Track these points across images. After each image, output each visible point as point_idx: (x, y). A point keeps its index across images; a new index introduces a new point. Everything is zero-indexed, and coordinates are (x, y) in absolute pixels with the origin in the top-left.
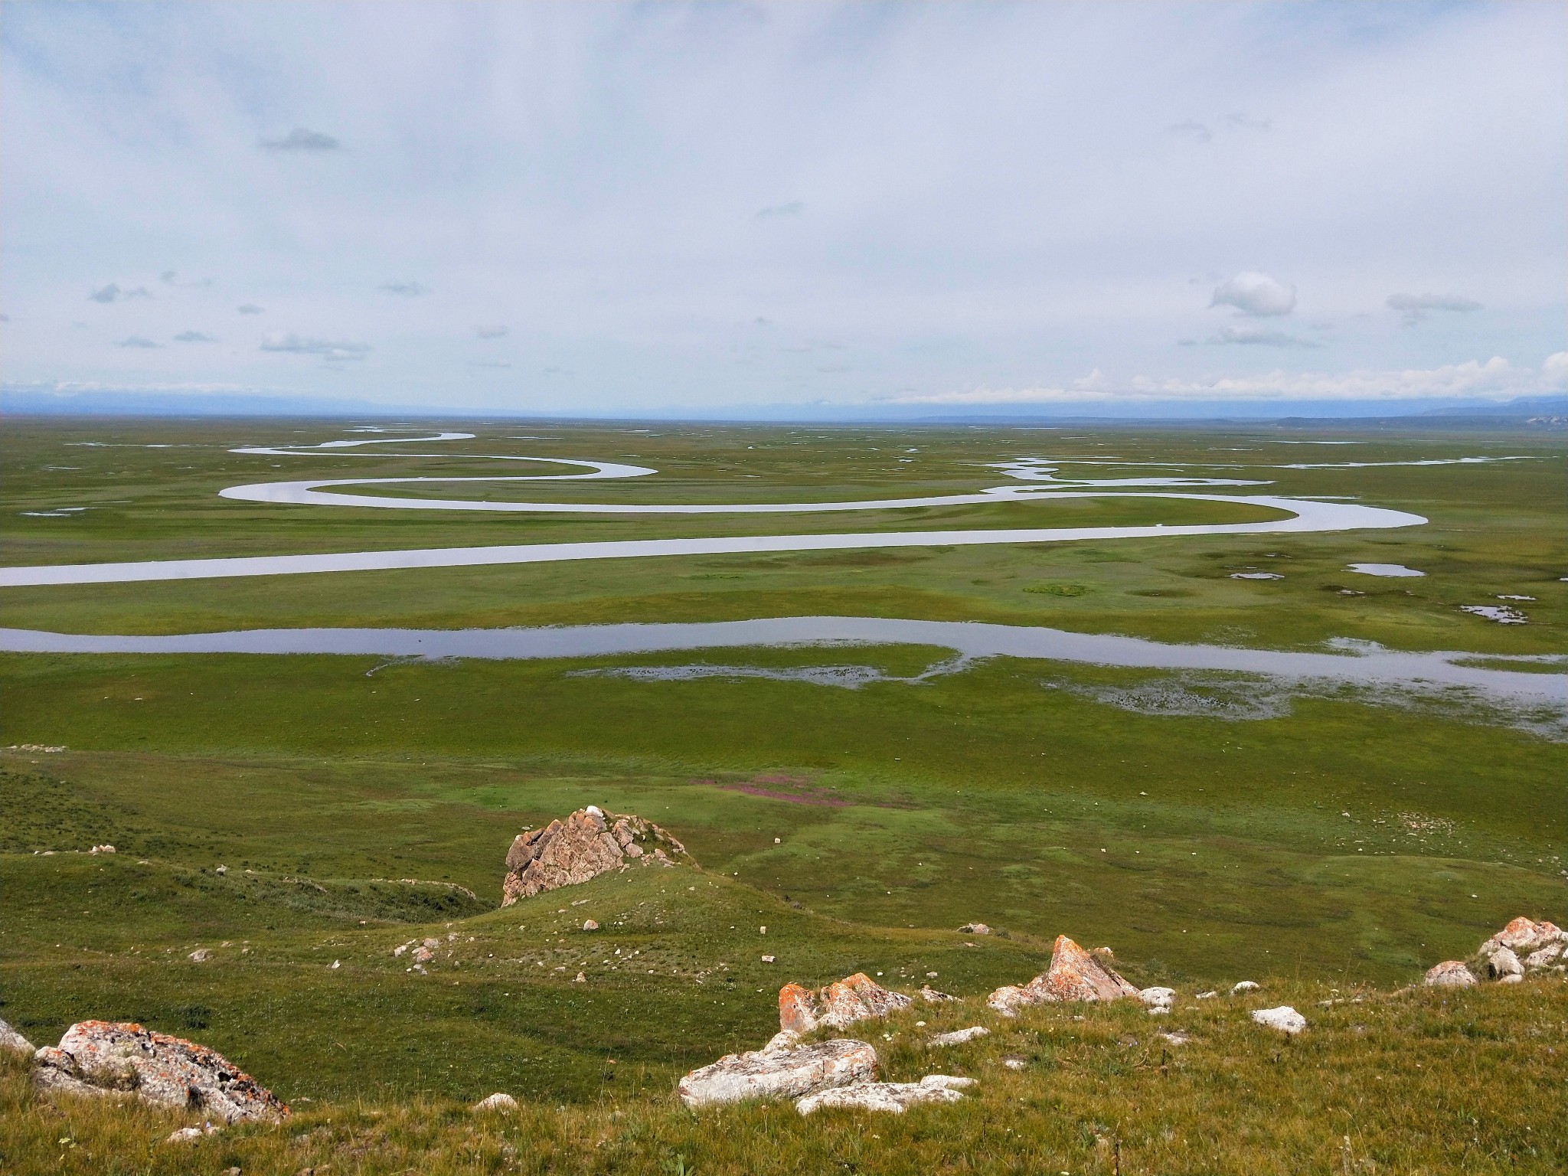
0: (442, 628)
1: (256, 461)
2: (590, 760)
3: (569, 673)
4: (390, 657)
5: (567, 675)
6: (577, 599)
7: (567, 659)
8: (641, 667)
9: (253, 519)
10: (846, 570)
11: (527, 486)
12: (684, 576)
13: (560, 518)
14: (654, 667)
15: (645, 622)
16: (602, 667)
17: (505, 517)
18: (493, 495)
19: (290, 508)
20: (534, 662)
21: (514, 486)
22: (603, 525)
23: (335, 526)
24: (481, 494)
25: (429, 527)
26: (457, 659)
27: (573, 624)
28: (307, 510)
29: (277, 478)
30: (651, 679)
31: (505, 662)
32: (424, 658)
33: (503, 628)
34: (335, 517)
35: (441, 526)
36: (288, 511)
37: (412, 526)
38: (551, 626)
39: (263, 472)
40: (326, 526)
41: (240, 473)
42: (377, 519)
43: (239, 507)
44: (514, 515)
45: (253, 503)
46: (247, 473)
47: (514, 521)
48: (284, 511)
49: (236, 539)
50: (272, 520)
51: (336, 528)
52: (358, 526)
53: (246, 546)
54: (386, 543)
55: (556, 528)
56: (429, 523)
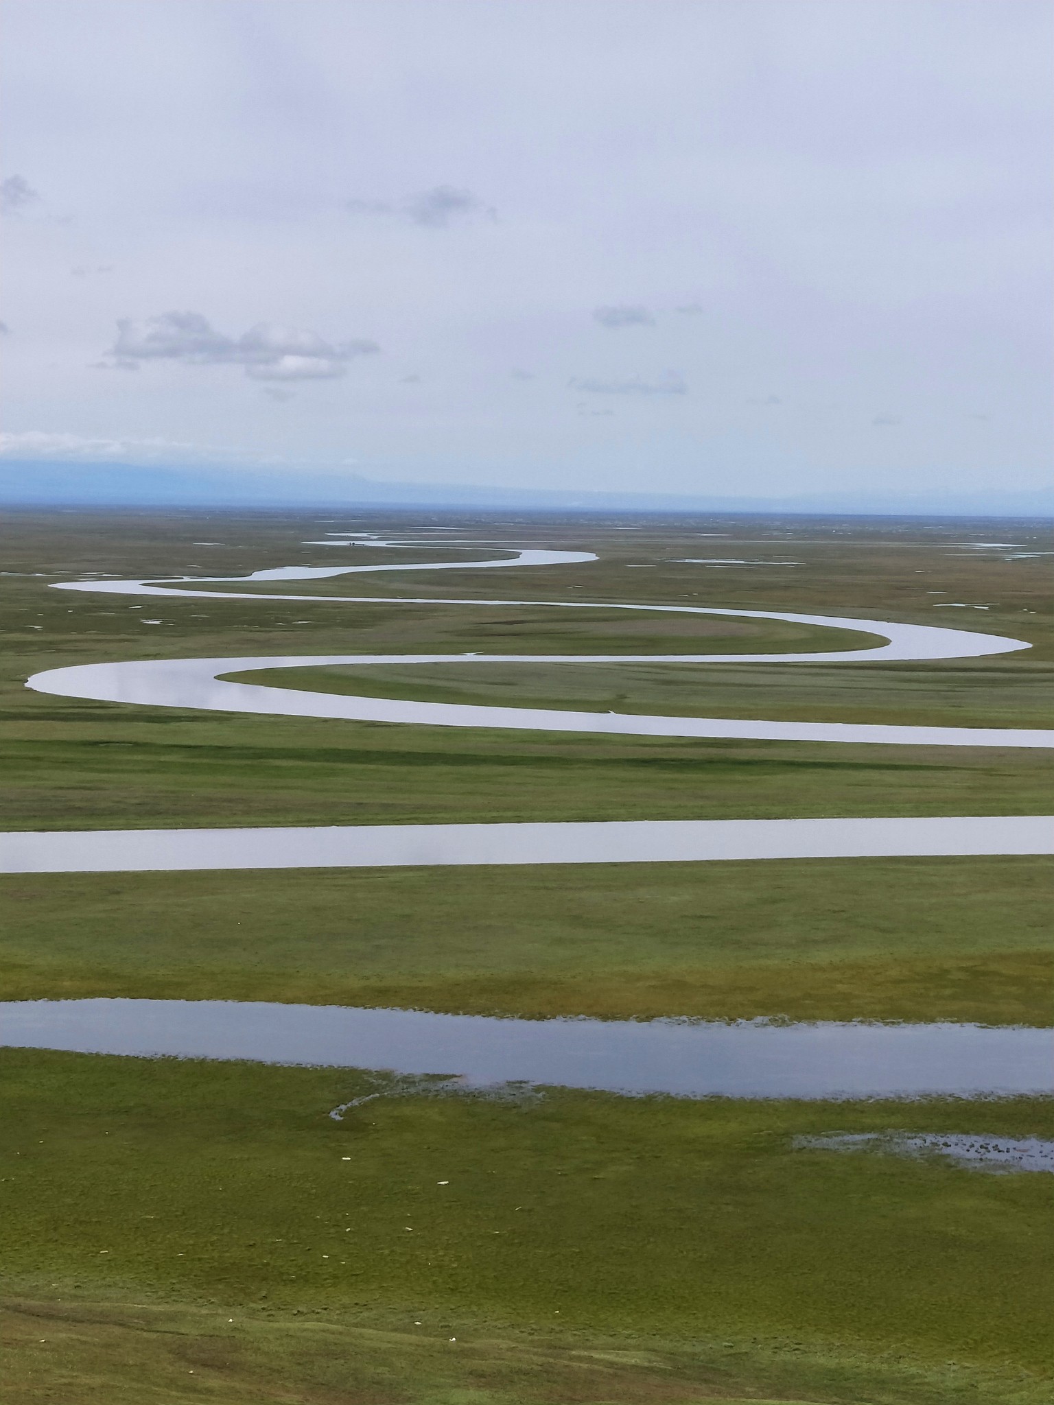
0: (504, 1013)
1: (106, 609)
2: (847, 1362)
3: (800, 1141)
4: (386, 1076)
5: (795, 1145)
6: (822, 956)
7: (797, 1105)
8: (977, 1134)
9: (96, 744)
11: (714, 677)
13: (787, 755)
14: (1013, 1137)
15: (991, 1020)
16: (881, 1129)
17: (658, 749)
18: (633, 698)
19: (178, 719)
20: (717, 1106)
21: (681, 676)
22: (890, 777)
23: (276, 762)
24: (606, 696)
25: (484, 770)
26: (538, 1089)
27: (811, 1018)
28: (212, 725)
29: (153, 650)
30: (1003, 1167)
31: (649, 1103)
32: (461, 1082)
33: (649, 1019)
34: (277, 742)
35: (511, 768)
37: (445, 769)
38: (759, 1019)
39: (123, 636)
40: (255, 762)
41: (74, 636)
42: (369, 748)
43: (68, 714)
44: (683, 746)
45: (97, 705)
46: (89, 637)
47: (682, 760)
48: (165, 726)
49: (61, 788)
50: (137, 746)
51: (277, 767)
52: (326, 764)
53: (78, 804)
54: (385, 807)
55: (780, 780)
56: (484, 760)
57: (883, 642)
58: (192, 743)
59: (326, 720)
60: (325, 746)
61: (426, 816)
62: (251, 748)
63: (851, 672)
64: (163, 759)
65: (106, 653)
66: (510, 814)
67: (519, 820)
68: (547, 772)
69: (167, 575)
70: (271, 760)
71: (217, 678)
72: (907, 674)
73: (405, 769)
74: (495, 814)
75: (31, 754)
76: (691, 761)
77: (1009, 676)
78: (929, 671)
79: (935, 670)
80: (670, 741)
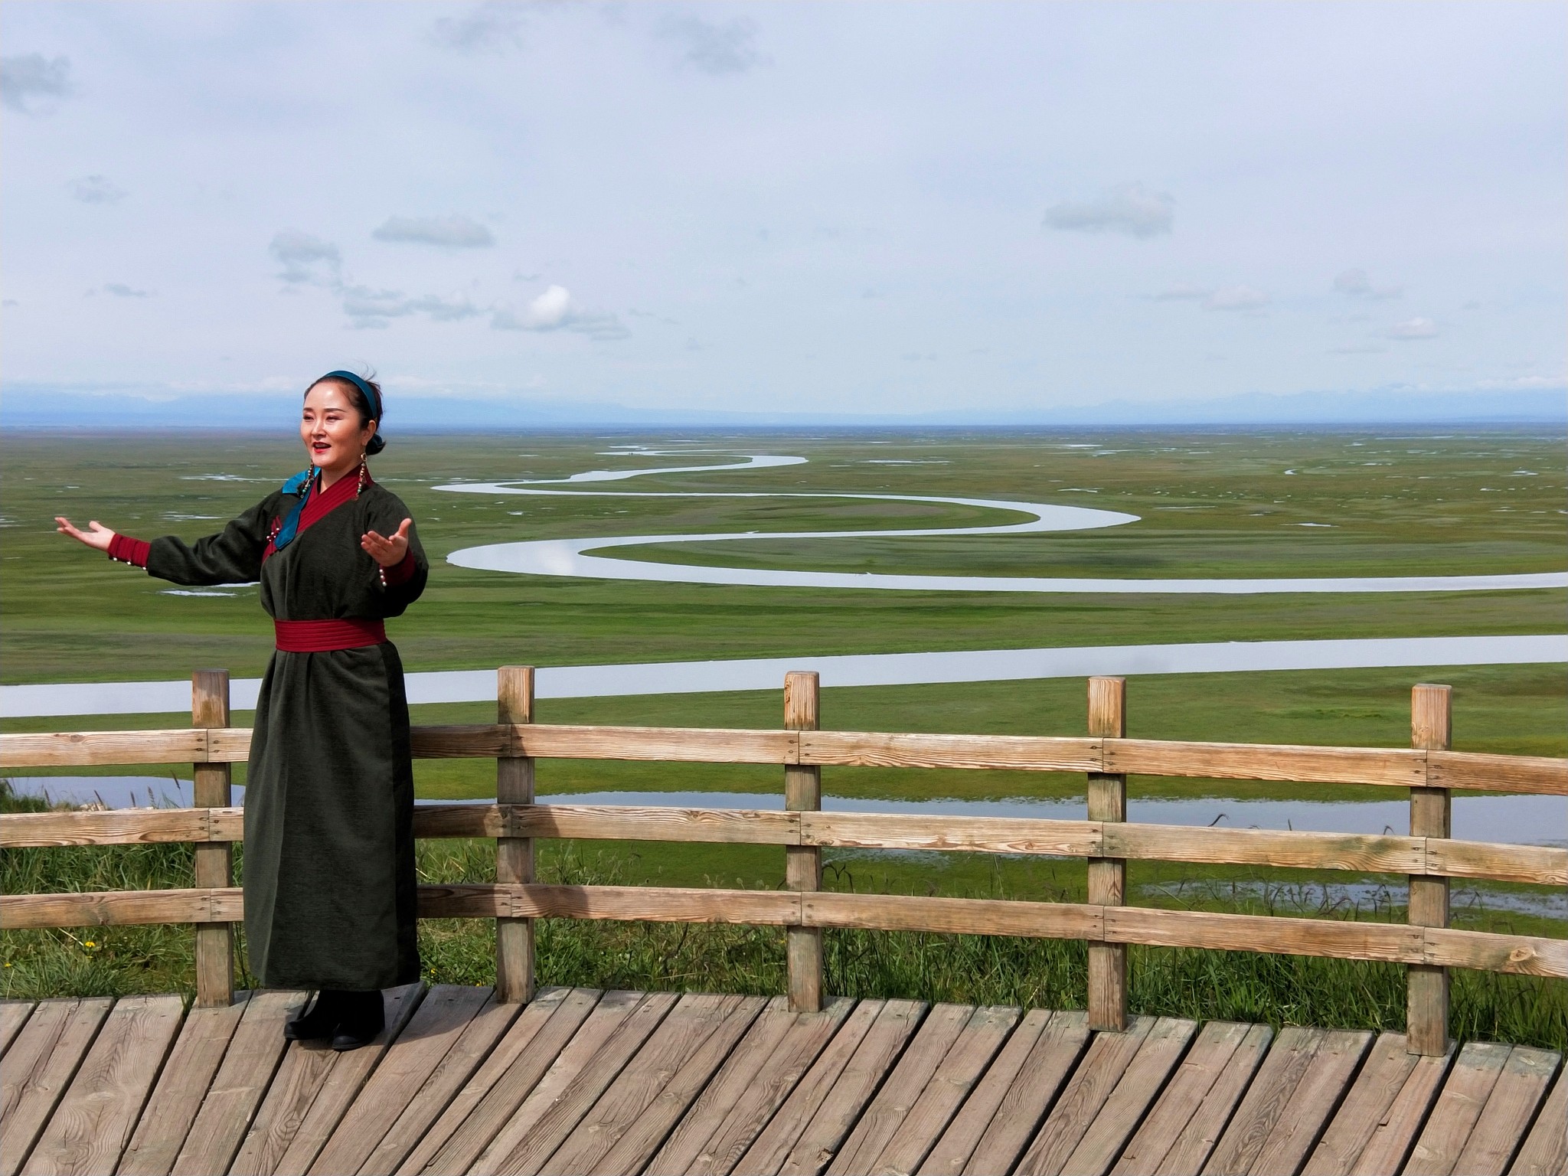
1: (479, 504)
9: (516, 603)
12: (1278, 711)
13: (1006, 602)
17: (914, 600)
18: (879, 561)
21: (905, 545)
22: (1085, 616)
23: (650, 615)
25: (799, 617)
28: (593, 588)
29: (526, 534)
34: (644, 600)
35: (817, 616)
36: (565, 589)
37: (771, 617)
39: (500, 524)
40: (635, 615)
41: (465, 525)
42: (709, 603)
43: (488, 582)
44: (929, 596)
45: (508, 575)
46: (476, 525)
47: (932, 607)
48: (560, 590)
50: (547, 604)
51: (651, 618)
52: (686, 615)
53: (525, 649)
54: (742, 646)
55: (1008, 620)
56: (796, 610)
57: (1036, 518)
58: (586, 602)
60: (680, 602)
61: (773, 652)
62: (629, 605)
63: (1023, 540)
64: (569, 614)
65: (494, 537)
66: (829, 649)
67: (839, 654)
68: (843, 618)
69: (510, 479)
70: (645, 614)
71: (580, 553)
72: (1063, 541)
73: (742, 617)
75: (475, 612)
76: (940, 608)
77: (1135, 540)
78: (1077, 538)
79: (1081, 537)
80: (920, 593)
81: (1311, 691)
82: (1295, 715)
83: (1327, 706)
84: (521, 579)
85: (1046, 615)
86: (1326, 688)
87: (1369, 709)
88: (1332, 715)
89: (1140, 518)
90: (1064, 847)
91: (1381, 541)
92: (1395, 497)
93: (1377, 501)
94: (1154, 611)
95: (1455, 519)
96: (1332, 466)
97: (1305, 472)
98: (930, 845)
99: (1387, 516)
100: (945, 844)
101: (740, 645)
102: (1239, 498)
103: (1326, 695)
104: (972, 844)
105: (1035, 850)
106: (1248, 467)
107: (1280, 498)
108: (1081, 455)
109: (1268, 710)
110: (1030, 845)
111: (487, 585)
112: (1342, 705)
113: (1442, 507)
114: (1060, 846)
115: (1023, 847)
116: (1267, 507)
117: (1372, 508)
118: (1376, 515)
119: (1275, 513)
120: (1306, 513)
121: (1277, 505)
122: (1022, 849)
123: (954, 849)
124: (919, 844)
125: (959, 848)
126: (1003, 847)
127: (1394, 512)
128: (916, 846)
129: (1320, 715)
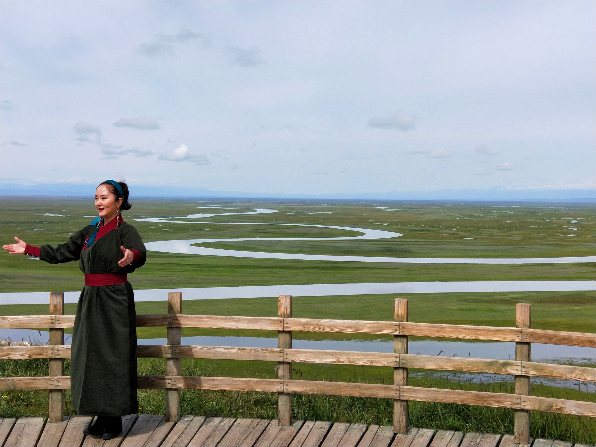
9: (165, 264)
10: (566, 308)
18: (305, 249)
19: (185, 257)
21: (315, 244)
22: (383, 271)
23: (217, 269)
25: (274, 270)
28: (195, 258)
29: (170, 237)
34: (215, 263)
35: (281, 270)
36: (184, 259)
37: (263, 270)
40: (211, 269)
41: (146, 234)
42: (240, 264)
43: (155, 256)
45: (161, 253)
48: (182, 259)
49: (161, 277)
50: (177, 264)
51: (218, 270)
52: (230, 269)
53: (168, 281)
54: (252, 281)
55: (353, 272)
56: (273, 268)
57: (364, 234)
58: (192, 264)
59: (225, 257)
60: (228, 264)
61: (264, 283)
62: (208, 265)
63: (359, 242)
64: (185, 268)
65: (157, 239)
66: (286, 282)
68: (291, 271)
69: (164, 217)
70: (215, 268)
71: (191, 245)
73: (252, 270)
74: (282, 283)
75: (149, 267)
76: (328, 267)
77: (402, 243)
78: (379, 242)
79: (381, 242)
80: (320, 262)
81: (467, 301)
82: (461, 310)
83: (473, 306)
84: (167, 255)
85: (368, 271)
86: (473, 299)
87: (488, 308)
88: (474, 310)
89: (403, 235)
90: (385, 363)
91: (492, 245)
92: (498, 229)
93: (491, 230)
94: (408, 270)
95: (520, 237)
96: (474, 216)
97: (464, 218)
98: (334, 362)
99: (495, 236)
100: (339, 362)
101: (251, 280)
102: (440, 228)
103: (472, 302)
104: (349, 362)
105: (374, 364)
106: (443, 216)
107: (455, 228)
108: (381, 211)
109: (451, 307)
110: (372, 362)
111: (154, 257)
112: (478, 306)
113: (515, 232)
114: (383, 363)
115: (369, 363)
116: (451, 232)
117: (490, 232)
118: (491, 235)
119: (453, 234)
120: (465, 234)
121: (454, 231)
122: (369, 364)
123: (343, 363)
124: (329, 361)
125: (345, 363)
126: (362, 363)
127: (498, 234)
128: (328, 363)
129: (470, 310)
